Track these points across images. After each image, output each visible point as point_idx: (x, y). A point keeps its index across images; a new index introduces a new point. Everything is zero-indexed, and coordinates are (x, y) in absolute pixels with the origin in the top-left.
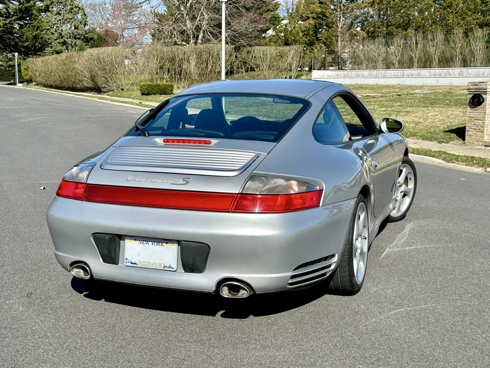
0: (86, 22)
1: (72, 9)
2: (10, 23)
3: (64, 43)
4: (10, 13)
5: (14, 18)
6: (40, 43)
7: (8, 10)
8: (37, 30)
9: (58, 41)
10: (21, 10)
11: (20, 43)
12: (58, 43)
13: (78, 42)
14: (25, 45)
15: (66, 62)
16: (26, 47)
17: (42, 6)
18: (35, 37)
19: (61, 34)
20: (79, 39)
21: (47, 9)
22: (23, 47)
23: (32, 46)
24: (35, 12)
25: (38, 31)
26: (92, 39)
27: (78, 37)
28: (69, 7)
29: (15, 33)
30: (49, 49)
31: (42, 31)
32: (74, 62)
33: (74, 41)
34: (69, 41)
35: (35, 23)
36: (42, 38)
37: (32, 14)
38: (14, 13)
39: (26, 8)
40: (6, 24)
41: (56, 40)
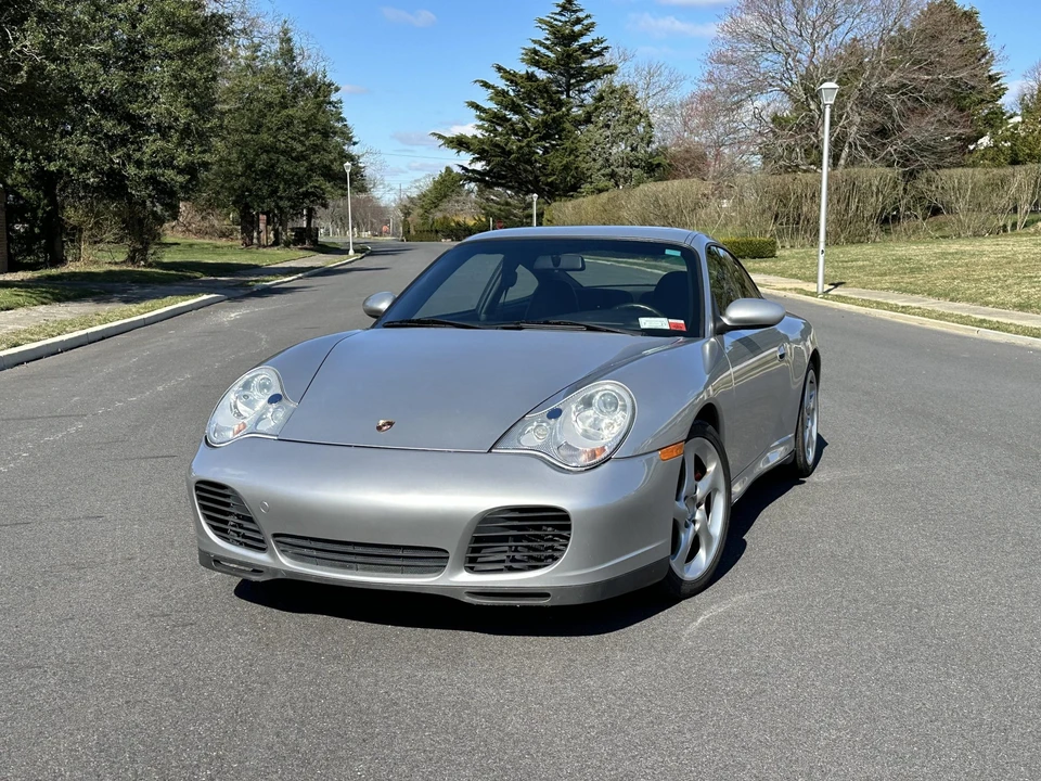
0: (651, 137)
1: (629, 117)
2: (528, 145)
3: (613, 175)
4: (528, 129)
5: (535, 137)
6: (573, 177)
7: (525, 124)
8: (569, 155)
9: (602, 172)
10: (545, 123)
11: (542, 178)
12: (603, 175)
13: (636, 172)
14: (549, 180)
15: (607, 208)
16: (551, 184)
17: (580, 115)
18: (566, 168)
19: (607, 160)
20: (637, 167)
21: (588, 120)
22: (547, 184)
23: (561, 183)
24: (568, 125)
25: (572, 157)
26: (659, 165)
27: (637, 164)
28: (624, 113)
29: (536, 161)
30: (588, 186)
31: (578, 156)
32: (620, 208)
33: (629, 170)
34: (620, 171)
35: (567, 144)
36: (577, 168)
37: (564, 129)
38: (535, 128)
39: (554, 119)
40: (521, 148)
41: (599, 170)
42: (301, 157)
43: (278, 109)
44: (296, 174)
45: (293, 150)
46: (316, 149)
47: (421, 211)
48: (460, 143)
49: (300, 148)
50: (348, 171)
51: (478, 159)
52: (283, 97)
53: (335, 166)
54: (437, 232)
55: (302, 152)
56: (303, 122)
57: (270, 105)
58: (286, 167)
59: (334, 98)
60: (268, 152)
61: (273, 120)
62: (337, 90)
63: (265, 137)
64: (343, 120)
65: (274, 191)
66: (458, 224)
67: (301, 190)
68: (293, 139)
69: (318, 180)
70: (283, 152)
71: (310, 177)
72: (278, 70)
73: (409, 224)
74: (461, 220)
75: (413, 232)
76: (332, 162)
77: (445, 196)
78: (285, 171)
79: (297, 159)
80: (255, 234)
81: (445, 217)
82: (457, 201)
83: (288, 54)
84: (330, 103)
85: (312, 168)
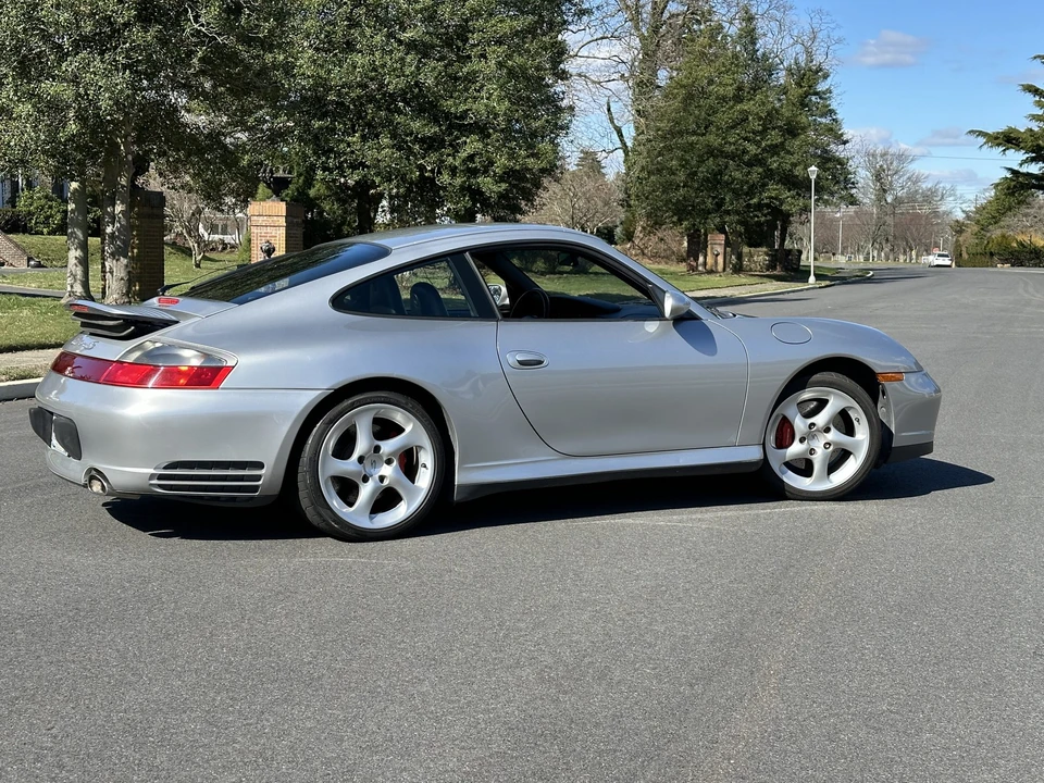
42: (757, 161)
43: (731, 103)
44: (747, 182)
45: (745, 152)
46: (774, 150)
47: (976, 228)
48: (1009, 140)
49: (752, 149)
50: (813, 177)
51: (1033, 160)
52: (740, 89)
53: (798, 171)
54: (992, 254)
55: (756, 155)
56: (760, 118)
57: (724, 99)
58: (737, 175)
59: (821, 87)
60: (716, 157)
61: (723, 118)
62: (826, 77)
63: (713, 140)
64: (832, 112)
65: (719, 205)
66: (1021, 244)
67: (752, 202)
68: (745, 139)
69: (774, 189)
70: (732, 156)
71: (764, 185)
72: (736, 56)
73: (960, 246)
74: (1027, 239)
75: (965, 256)
76: (794, 165)
77: (1010, 209)
78: (734, 179)
79: (750, 164)
80: (701, 259)
81: (1003, 236)
82: (1026, 215)
83: (750, 36)
84: (816, 94)
85: (769, 174)
